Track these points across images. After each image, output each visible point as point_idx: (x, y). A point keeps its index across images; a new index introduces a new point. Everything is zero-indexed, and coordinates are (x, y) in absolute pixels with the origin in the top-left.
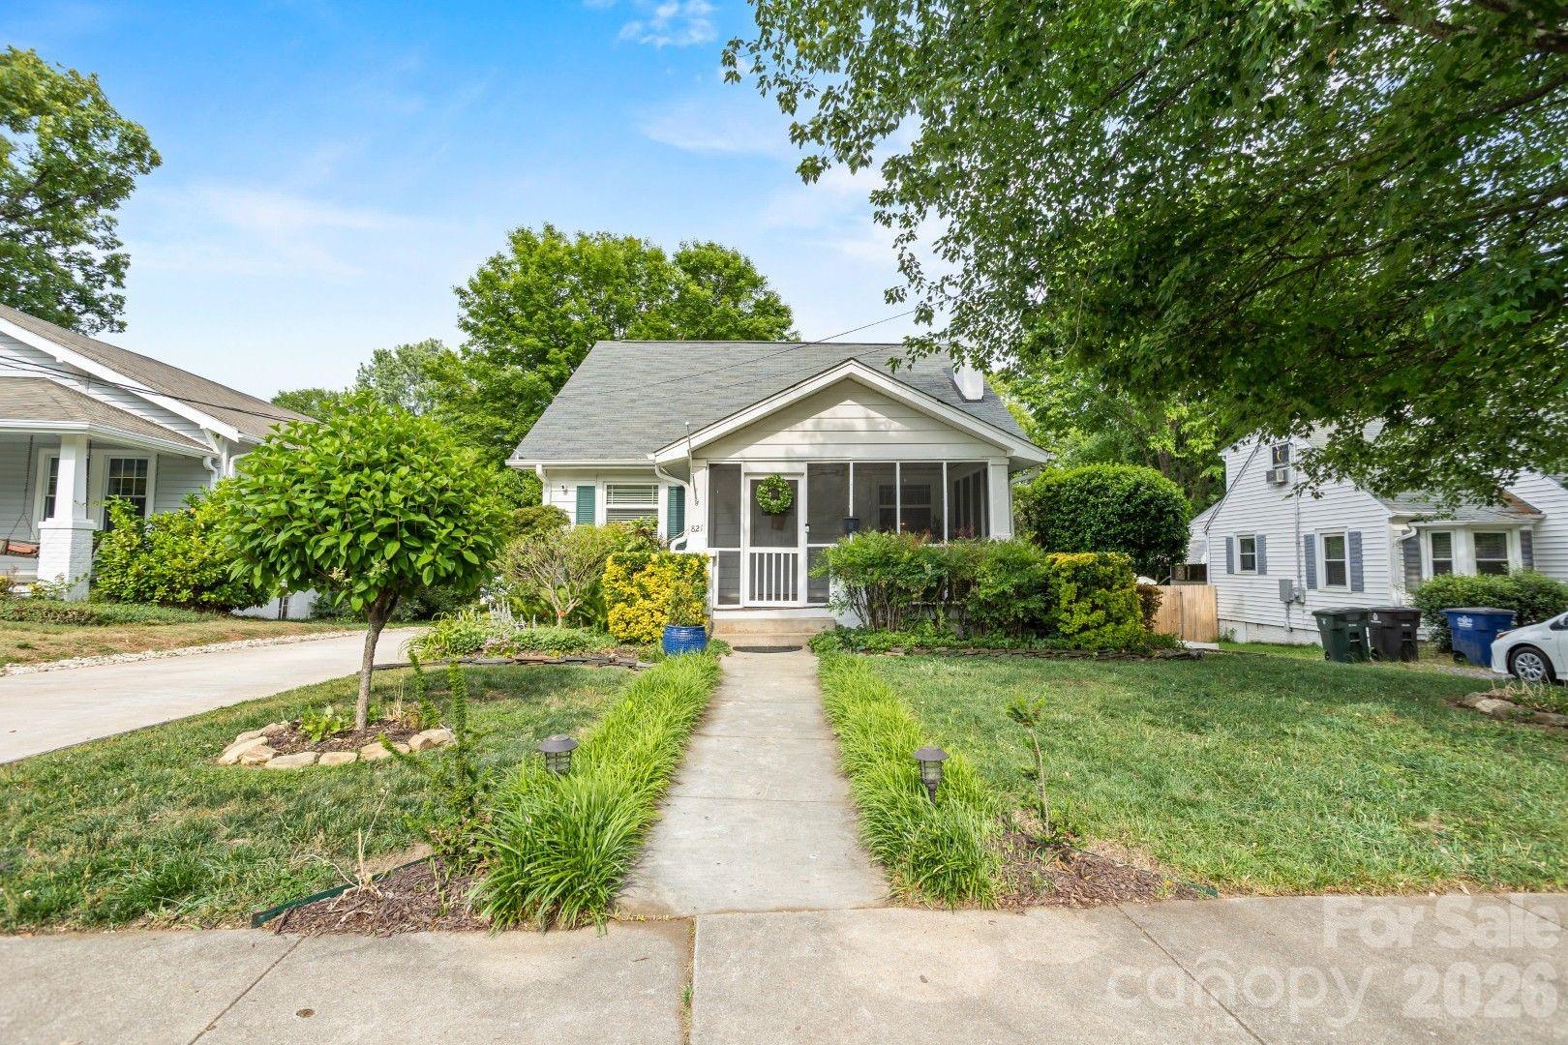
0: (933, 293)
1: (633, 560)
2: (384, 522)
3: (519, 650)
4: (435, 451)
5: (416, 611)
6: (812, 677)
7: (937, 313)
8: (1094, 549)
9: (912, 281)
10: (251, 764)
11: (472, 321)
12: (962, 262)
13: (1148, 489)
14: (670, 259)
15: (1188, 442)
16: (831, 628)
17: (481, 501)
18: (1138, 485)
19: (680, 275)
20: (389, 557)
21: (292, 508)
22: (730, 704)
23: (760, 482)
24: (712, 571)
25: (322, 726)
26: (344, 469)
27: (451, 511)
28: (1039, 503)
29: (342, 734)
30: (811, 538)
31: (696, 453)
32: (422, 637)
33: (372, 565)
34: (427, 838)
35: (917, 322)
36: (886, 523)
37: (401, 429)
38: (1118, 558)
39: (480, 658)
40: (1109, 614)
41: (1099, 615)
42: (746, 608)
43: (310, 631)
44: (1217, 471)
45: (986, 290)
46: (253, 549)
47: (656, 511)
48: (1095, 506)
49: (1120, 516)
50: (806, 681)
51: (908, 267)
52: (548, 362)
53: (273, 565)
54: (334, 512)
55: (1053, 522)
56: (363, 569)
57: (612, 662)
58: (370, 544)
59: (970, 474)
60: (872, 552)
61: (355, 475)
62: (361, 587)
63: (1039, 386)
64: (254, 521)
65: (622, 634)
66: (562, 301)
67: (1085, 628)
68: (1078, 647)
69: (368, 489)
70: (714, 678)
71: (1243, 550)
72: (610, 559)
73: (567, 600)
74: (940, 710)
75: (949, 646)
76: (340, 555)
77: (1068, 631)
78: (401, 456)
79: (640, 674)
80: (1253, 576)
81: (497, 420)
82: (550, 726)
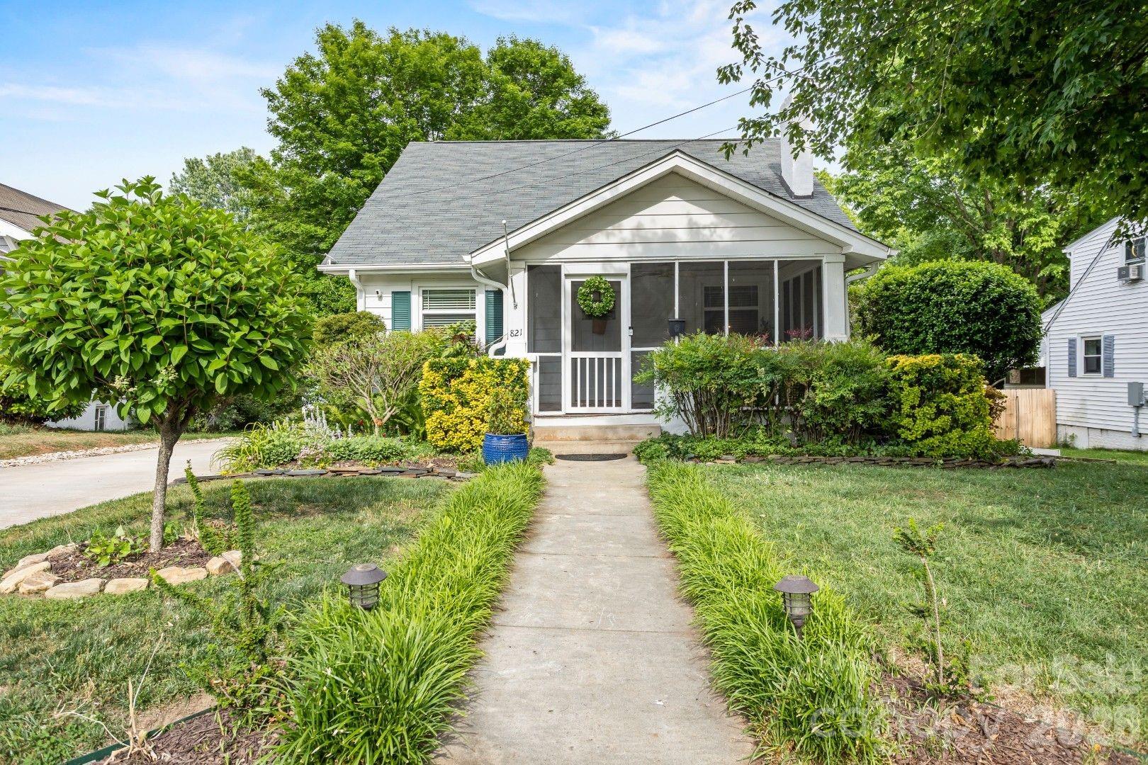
0: (771, 70)
1: (451, 369)
2: (168, 323)
3: (335, 461)
4: (227, 245)
5: (235, 421)
6: (639, 487)
7: (775, 93)
8: (938, 351)
9: (747, 57)
10: (29, 593)
11: (282, 125)
12: (805, 34)
13: (998, 286)
14: (484, 57)
15: (1026, 240)
16: (656, 435)
17: (280, 301)
18: (987, 282)
19: (496, 72)
20: (175, 362)
21: (63, 308)
22: (555, 517)
23: (581, 284)
24: (533, 378)
25: (111, 549)
26: (123, 265)
27: (245, 312)
28: (875, 303)
29: (133, 557)
30: (634, 342)
31: (514, 254)
32: (234, 447)
33: (158, 373)
34: (210, 688)
35: (752, 103)
36: (713, 325)
37: (187, 221)
38: (967, 360)
39: (292, 469)
40: (955, 421)
41: (945, 420)
42: (568, 415)
43: (124, 443)
44: (1058, 270)
45: (832, 65)
46: (25, 356)
47: (473, 316)
48: (939, 305)
49: (966, 315)
50: (634, 492)
51: (743, 42)
52: (362, 167)
53: (49, 373)
54: (112, 313)
55: (892, 322)
56: (149, 377)
57: (430, 472)
58: (153, 349)
59: (801, 273)
60: (700, 354)
61: (134, 271)
62: (148, 396)
63: (867, 184)
64: (22, 324)
65: (440, 443)
66: (374, 103)
67: (929, 434)
68: (920, 455)
69: (150, 287)
70: (537, 489)
71: (1087, 352)
72: (426, 364)
73: (384, 409)
74: (783, 524)
75: (784, 454)
76: (121, 361)
77: (910, 438)
78: (188, 251)
79: (459, 487)
80: (1098, 379)
81: (311, 228)
82: (363, 544)
